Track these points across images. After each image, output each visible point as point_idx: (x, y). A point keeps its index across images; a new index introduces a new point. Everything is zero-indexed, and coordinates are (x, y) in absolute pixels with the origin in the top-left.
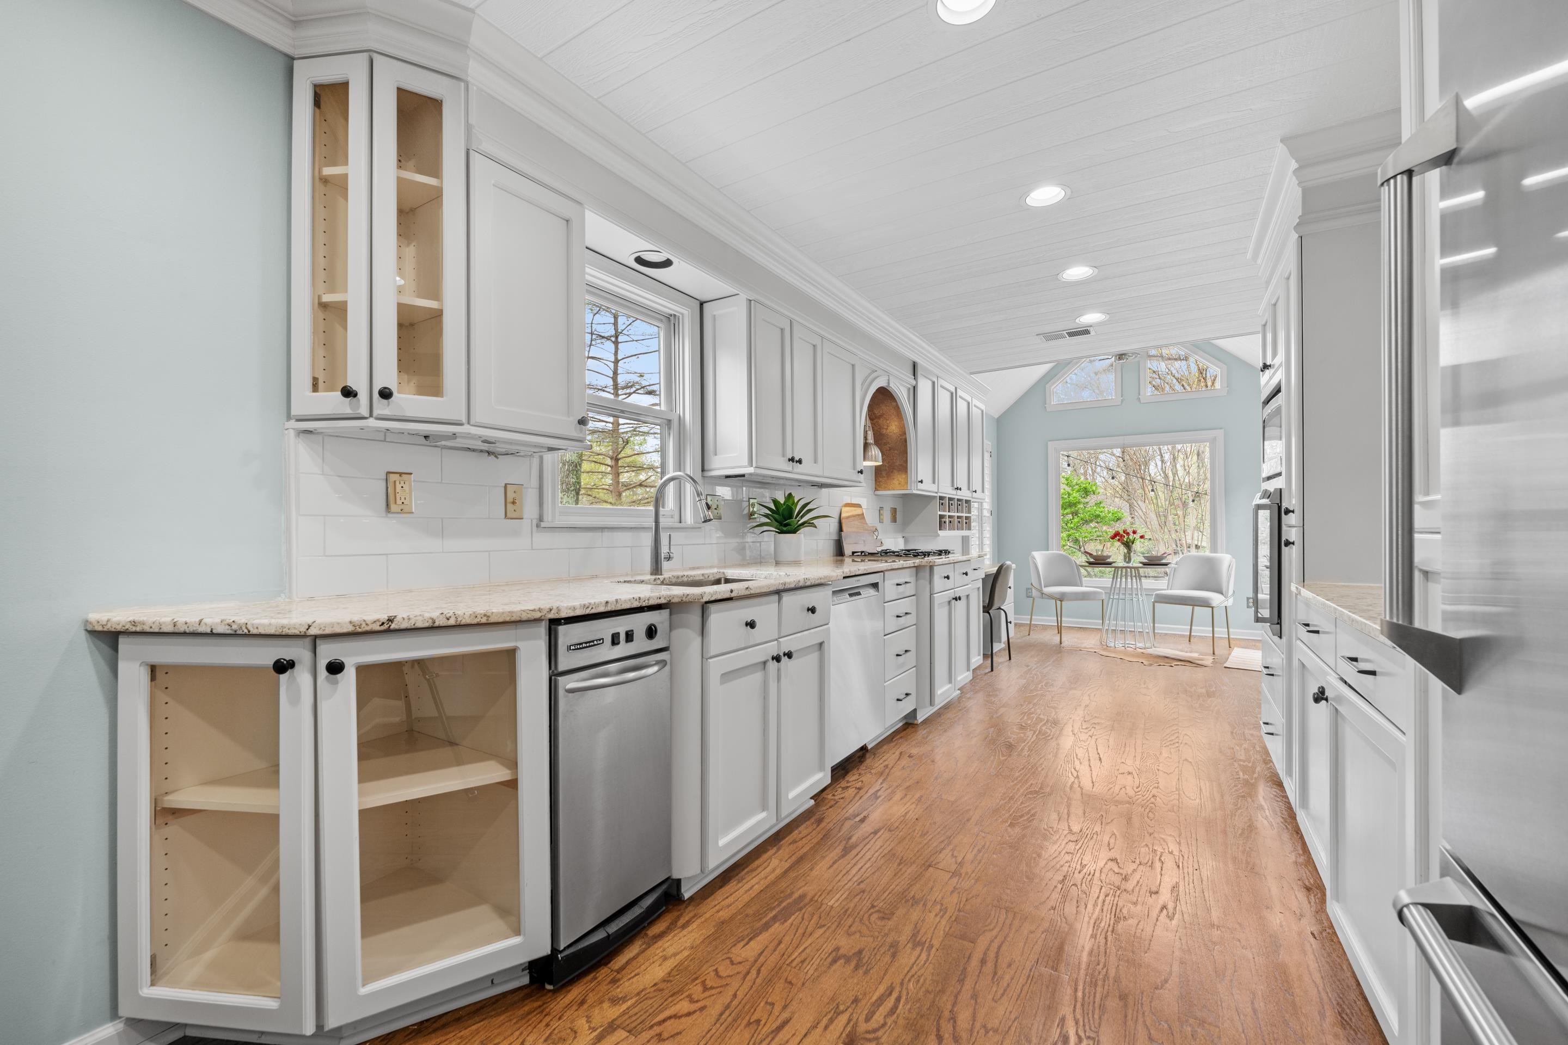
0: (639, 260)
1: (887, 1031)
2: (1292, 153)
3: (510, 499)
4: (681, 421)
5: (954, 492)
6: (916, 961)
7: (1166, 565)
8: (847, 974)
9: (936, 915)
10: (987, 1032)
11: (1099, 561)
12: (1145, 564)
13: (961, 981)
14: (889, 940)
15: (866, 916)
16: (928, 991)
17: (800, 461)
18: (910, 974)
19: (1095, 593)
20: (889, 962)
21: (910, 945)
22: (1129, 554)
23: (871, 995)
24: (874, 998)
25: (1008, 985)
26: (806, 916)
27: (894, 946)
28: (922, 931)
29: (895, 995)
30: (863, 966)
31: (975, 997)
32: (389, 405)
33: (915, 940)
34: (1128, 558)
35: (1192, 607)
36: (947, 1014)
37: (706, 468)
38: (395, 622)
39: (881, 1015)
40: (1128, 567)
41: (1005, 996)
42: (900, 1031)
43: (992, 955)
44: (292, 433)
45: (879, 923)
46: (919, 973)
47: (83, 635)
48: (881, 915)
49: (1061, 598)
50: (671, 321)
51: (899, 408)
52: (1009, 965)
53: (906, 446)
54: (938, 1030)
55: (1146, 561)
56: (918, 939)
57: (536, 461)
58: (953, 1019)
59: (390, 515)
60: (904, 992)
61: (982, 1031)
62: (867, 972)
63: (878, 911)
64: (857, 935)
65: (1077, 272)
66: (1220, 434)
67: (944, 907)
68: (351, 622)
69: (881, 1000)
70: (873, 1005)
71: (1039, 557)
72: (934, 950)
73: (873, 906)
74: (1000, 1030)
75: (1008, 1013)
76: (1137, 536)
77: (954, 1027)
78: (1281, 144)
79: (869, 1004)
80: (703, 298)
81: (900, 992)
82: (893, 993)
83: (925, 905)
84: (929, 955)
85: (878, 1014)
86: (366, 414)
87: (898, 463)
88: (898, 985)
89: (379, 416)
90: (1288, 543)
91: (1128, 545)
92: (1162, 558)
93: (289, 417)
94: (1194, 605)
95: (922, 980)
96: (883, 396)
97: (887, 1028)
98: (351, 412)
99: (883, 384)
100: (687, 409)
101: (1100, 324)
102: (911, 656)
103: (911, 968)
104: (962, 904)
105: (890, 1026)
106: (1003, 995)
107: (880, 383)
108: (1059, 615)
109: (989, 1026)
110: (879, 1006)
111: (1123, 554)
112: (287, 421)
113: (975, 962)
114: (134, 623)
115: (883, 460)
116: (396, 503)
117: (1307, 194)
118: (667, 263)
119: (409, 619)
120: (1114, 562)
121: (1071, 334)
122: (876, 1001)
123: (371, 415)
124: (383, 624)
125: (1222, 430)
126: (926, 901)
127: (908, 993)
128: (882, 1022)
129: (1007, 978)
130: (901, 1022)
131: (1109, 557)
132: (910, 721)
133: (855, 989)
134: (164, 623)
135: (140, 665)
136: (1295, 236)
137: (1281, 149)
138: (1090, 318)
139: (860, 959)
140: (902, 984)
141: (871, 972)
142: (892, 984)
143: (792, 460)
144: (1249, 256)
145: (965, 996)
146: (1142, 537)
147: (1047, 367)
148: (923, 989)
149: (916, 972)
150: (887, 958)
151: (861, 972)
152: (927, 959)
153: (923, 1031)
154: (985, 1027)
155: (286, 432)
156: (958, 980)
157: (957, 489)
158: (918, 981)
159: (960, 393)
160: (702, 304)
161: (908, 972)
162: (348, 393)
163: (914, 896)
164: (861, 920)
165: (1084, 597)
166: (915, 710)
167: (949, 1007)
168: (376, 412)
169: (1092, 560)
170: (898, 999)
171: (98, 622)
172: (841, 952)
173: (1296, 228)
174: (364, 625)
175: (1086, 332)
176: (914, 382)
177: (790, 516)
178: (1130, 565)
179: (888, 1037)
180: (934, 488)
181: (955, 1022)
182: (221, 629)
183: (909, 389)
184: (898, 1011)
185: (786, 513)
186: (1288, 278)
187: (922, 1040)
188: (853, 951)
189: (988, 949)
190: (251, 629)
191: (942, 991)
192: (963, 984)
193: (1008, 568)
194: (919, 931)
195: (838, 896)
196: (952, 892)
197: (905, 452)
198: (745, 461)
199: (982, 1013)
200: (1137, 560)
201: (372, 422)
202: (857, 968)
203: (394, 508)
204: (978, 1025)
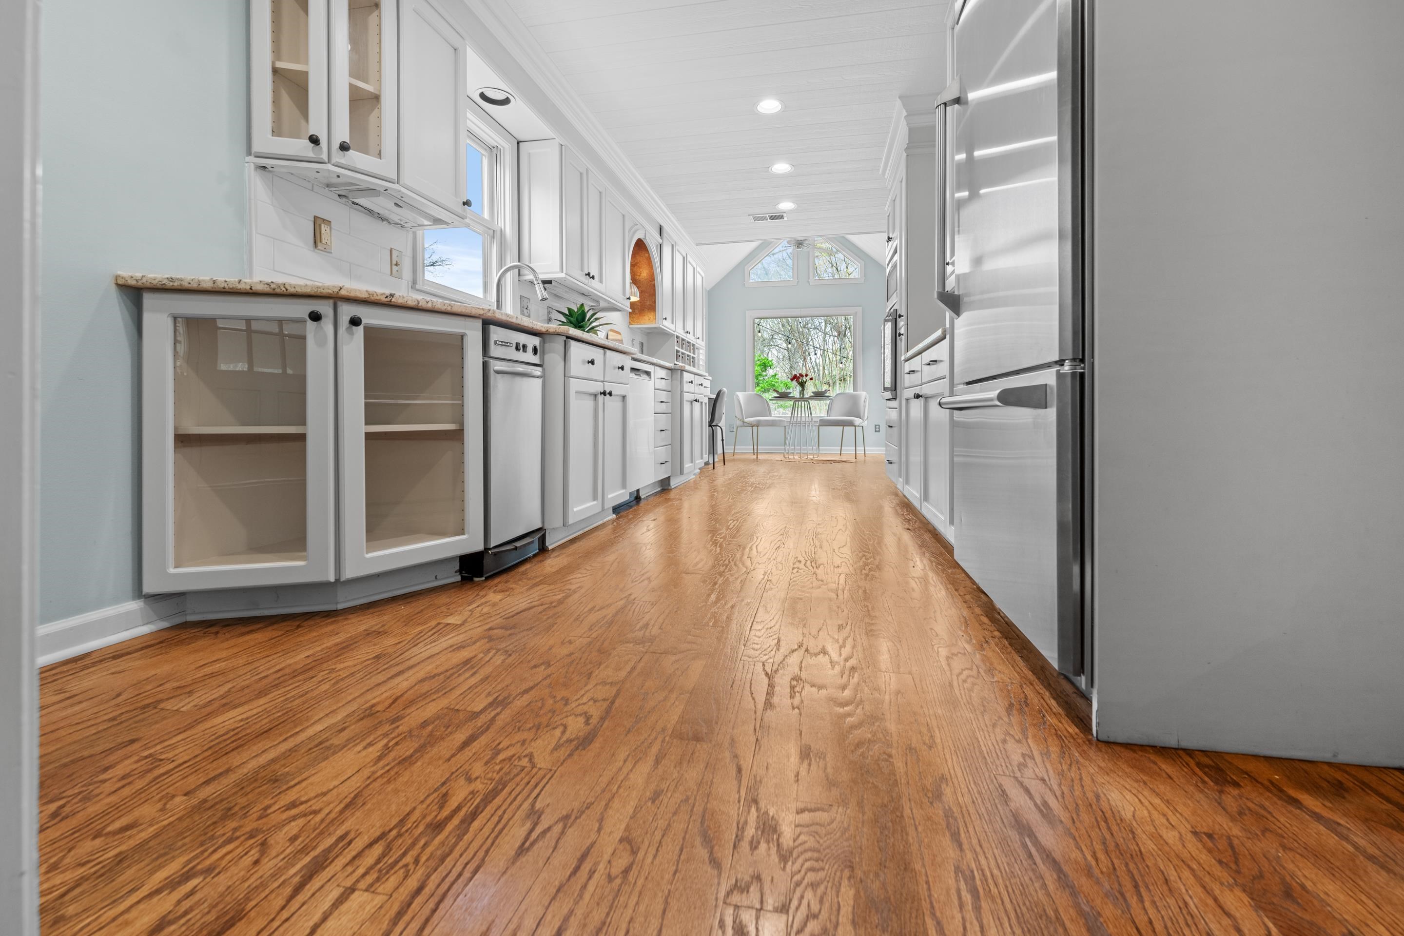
0: (483, 96)
2: (905, 105)
3: (394, 262)
4: (502, 233)
5: (685, 335)
11: (783, 396)
12: (813, 397)
17: (593, 277)
19: (780, 421)
22: (803, 390)
32: (344, 156)
34: (802, 393)
37: (521, 273)
38: (395, 297)
40: (802, 400)
44: (252, 166)
47: (113, 288)
49: (758, 425)
50: (494, 152)
51: (650, 259)
53: (654, 290)
55: (814, 395)
57: (411, 235)
59: (316, 250)
65: (781, 167)
66: (859, 310)
68: (367, 291)
71: (741, 395)
76: (808, 378)
78: (898, 100)
80: (521, 139)
86: (325, 159)
87: (648, 303)
89: (337, 164)
90: (900, 335)
91: (802, 385)
92: (824, 392)
93: (249, 152)
94: (844, 426)
96: (640, 246)
98: (314, 156)
99: (642, 237)
100: (507, 224)
101: (791, 212)
102: (669, 433)
107: (639, 235)
108: (755, 443)
111: (798, 391)
112: (247, 156)
114: (172, 280)
115: (640, 297)
116: (321, 242)
117: (912, 131)
118: (506, 102)
119: (403, 297)
120: (793, 396)
121: (772, 218)
123: (329, 161)
124: (387, 297)
125: (861, 308)
131: (790, 393)
132: (666, 488)
134: (203, 280)
135: (168, 316)
136: (905, 155)
137: (898, 103)
138: (786, 206)
143: (588, 274)
144: (880, 173)
146: (811, 379)
147: (753, 245)
155: (246, 165)
157: (687, 332)
159: (689, 258)
160: (518, 143)
162: (314, 140)
165: (773, 424)
166: (669, 478)
168: (334, 160)
169: (778, 396)
171: (132, 277)
173: (906, 149)
174: (375, 295)
175: (781, 217)
176: (661, 241)
177: (583, 319)
178: (804, 398)
180: (672, 327)
182: (259, 288)
183: (657, 246)
185: (580, 318)
186: (901, 182)
190: (289, 288)
193: (724, 393)
197: (654, 295)
198: (558, 269)
200: (808, 393)
201: (330, 167)
203: (320, 246)
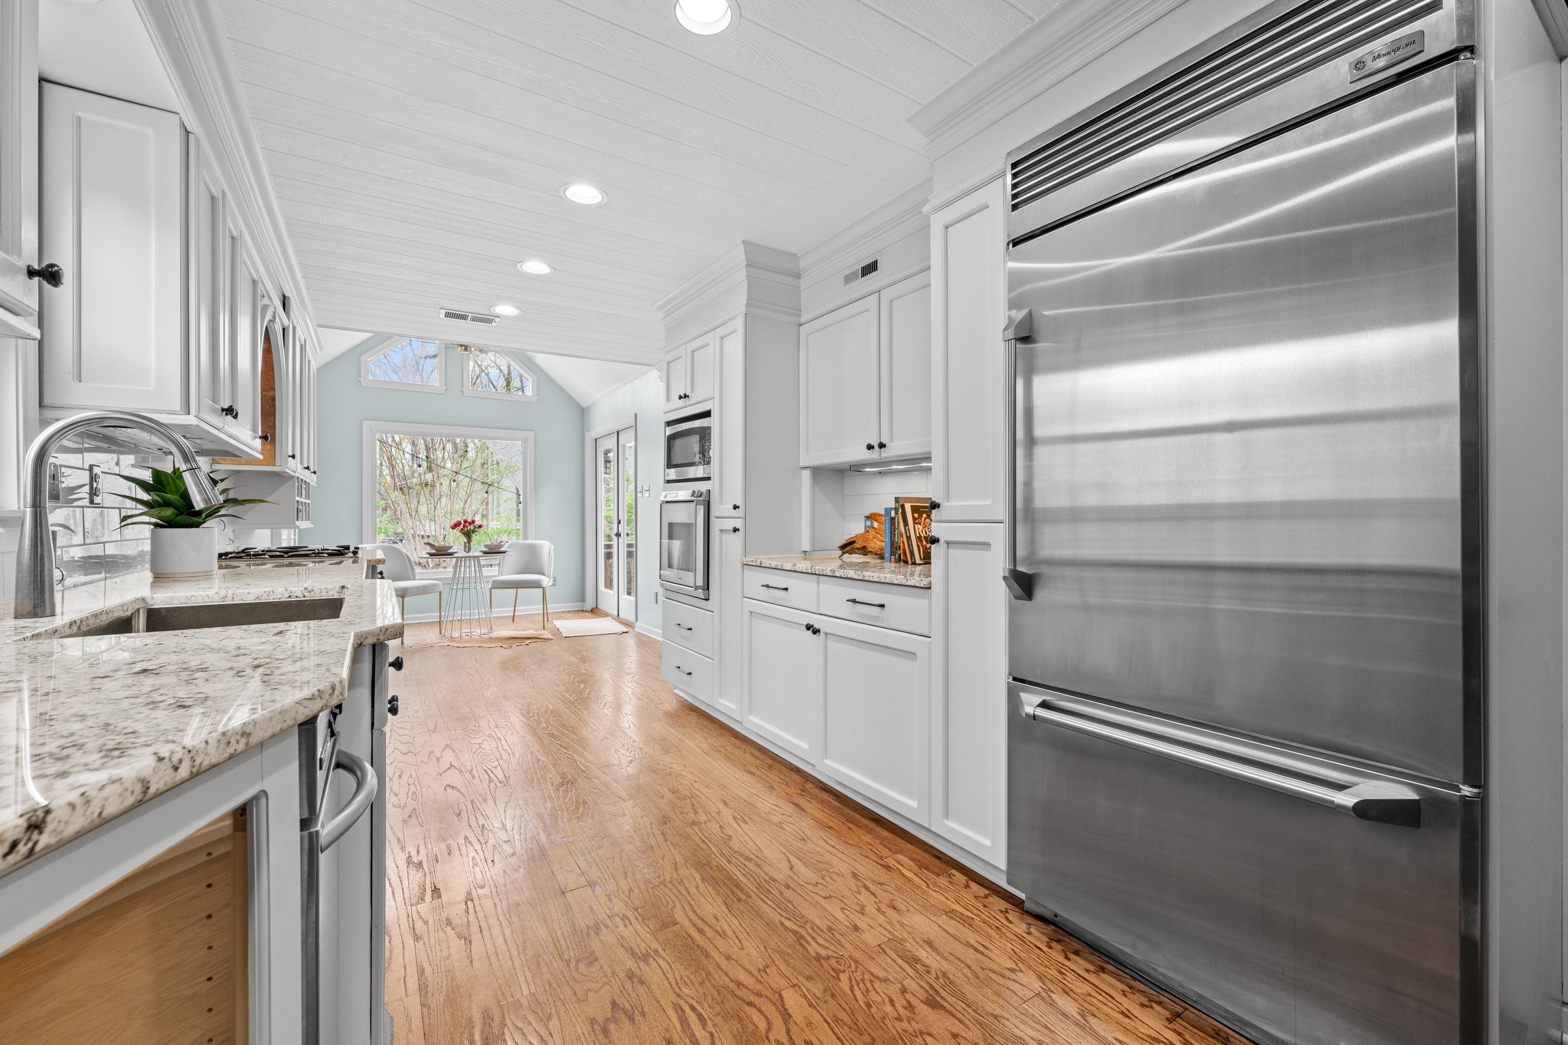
1: (719, 1036)
2: (746, 252)
5: (304, 472)
6: (663, 971)
7: (504, 552)
8: (632, 1030)
9: (626, 926)
10: (766, 972)
11: (441, 552)
12: (485, 553)
13: (707, 956)
14: (621, 975)
15: (575, 974)
16: (702, 983)
18: (673, 984)
19: (434, 585)
20: (647, 990)
21: (641, 964)
22: (469, 544)
23: (671, 1025)
24: (678, 1025)
25: (733, 931)
26: (520, 1025)
27: (631, 976)
28: (634, 946)
29: (687, 1008)
30: (634, 1012)
31: (729, 958)
33: (640, 958)
34: (468, 548)
35: (515, 590)
36: (732, 985)
39: (700, 1031)
40: (469, 557)
41: (742, 941)
42: (726, 1027)
43: (699, 922)
45: (593, 969)
46: (678, 978)
48: (585, 962)
49: (404, 595)
52: (718, 920)
53: (274, 407)
54: (743, 1000)
55: (487, 549)
56: (640, 955)
58: (739, 984)
60: (690, 1000)
61: (762, 974)
62: (643, 1014)
63: (578, 961)
64: (592, 995)
65: (536, 267)
66: (530, 435)
67: (621, 916)
69: (683, 1021)
70: (684, 1031)
72: (661, 952)
73: (568, 962)
74: (769, 964)
75: (758, 949)
76: (476, 526)
77: (747, 988)
78: (741, 244)
79: (680, 1033)
81: (686, 1002)
82: (684, 1008)
83: (607, 927)
84: (664, 959)
85: (697, 1034)
88: (678, 999)
90: (735, 530)
91: (468, 535)
92: (500, 546)
94: (517, 588)
95: (687, 980)
97: (716, 1035)
101: (509, 318)
103: (667, 979)
104: (629, 903)
105: (717, 1031)
106: (740, 941)
107: (267, 318)
109: (762, 967)
110: (689, 1027)
111: (463, 544)
113: (697, 936)
120: (456, 552)
121: (474, 319)
122: (682, 1025)
126: (602, 922)
127: (692, 998)
128: (708, 1035)
129: (726, 927)
130: (718, 1020)
131: (451, 547)
133: (655, 1034)
137: (740, 247)
138: (505, 310)
139: (624, 1011)
140: (678, 996)
141: (645, 1010)
142: (672, 1003)
143: (228, 410)
145: (724, 963)
146: (480, 527)
147: (365, 336)
148: (697, 985)
149: (675, 979)
150: (642, 990)
151: (638, 1017)
152: (668, 963)
153: (737, 1011)
154: (759, 970)
156: (706, 958)
157: (305, 468)
158: (685, 982)
161: (670, 984)
163: (588, 927)
164: (576, 981)
165: (423, 590)
167: (727, 979)
169: (434, 551)
170: (693, 1008)
172: (600, 1020)
173: (746, 306)
175: (489, 321)
176: (287, 323)
178: (470, 554)
179: (726, 1039)
180: (294, 465)
181: (743, 985)
183: (281, 332)
184: (706, 1016)
186: (724, 337)
187: (745, 1017)
188: (609, 1010)
189: (691, 920)
191: (708, 974)
192: (712, 956)
194: (631, 949)
195: (522, 980)
196: (610, 900)
199: (745, 962)
200: (477, 549)
202: (631, 1019)
204: (756, 973)
